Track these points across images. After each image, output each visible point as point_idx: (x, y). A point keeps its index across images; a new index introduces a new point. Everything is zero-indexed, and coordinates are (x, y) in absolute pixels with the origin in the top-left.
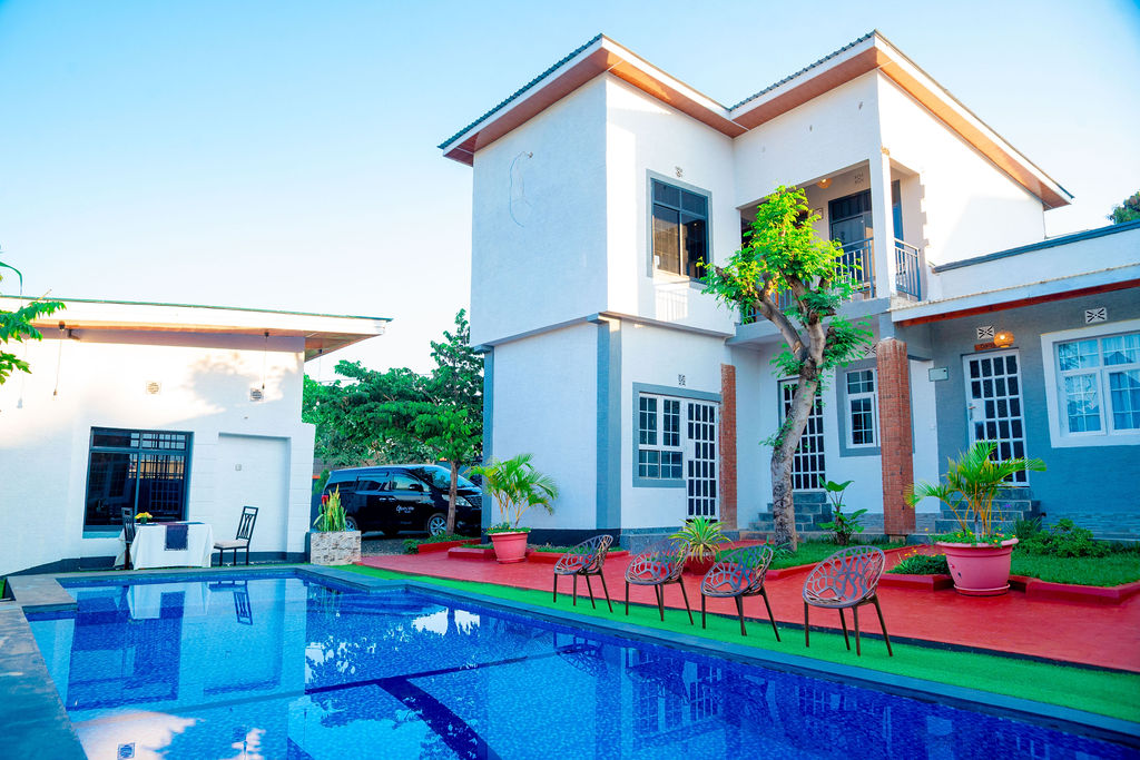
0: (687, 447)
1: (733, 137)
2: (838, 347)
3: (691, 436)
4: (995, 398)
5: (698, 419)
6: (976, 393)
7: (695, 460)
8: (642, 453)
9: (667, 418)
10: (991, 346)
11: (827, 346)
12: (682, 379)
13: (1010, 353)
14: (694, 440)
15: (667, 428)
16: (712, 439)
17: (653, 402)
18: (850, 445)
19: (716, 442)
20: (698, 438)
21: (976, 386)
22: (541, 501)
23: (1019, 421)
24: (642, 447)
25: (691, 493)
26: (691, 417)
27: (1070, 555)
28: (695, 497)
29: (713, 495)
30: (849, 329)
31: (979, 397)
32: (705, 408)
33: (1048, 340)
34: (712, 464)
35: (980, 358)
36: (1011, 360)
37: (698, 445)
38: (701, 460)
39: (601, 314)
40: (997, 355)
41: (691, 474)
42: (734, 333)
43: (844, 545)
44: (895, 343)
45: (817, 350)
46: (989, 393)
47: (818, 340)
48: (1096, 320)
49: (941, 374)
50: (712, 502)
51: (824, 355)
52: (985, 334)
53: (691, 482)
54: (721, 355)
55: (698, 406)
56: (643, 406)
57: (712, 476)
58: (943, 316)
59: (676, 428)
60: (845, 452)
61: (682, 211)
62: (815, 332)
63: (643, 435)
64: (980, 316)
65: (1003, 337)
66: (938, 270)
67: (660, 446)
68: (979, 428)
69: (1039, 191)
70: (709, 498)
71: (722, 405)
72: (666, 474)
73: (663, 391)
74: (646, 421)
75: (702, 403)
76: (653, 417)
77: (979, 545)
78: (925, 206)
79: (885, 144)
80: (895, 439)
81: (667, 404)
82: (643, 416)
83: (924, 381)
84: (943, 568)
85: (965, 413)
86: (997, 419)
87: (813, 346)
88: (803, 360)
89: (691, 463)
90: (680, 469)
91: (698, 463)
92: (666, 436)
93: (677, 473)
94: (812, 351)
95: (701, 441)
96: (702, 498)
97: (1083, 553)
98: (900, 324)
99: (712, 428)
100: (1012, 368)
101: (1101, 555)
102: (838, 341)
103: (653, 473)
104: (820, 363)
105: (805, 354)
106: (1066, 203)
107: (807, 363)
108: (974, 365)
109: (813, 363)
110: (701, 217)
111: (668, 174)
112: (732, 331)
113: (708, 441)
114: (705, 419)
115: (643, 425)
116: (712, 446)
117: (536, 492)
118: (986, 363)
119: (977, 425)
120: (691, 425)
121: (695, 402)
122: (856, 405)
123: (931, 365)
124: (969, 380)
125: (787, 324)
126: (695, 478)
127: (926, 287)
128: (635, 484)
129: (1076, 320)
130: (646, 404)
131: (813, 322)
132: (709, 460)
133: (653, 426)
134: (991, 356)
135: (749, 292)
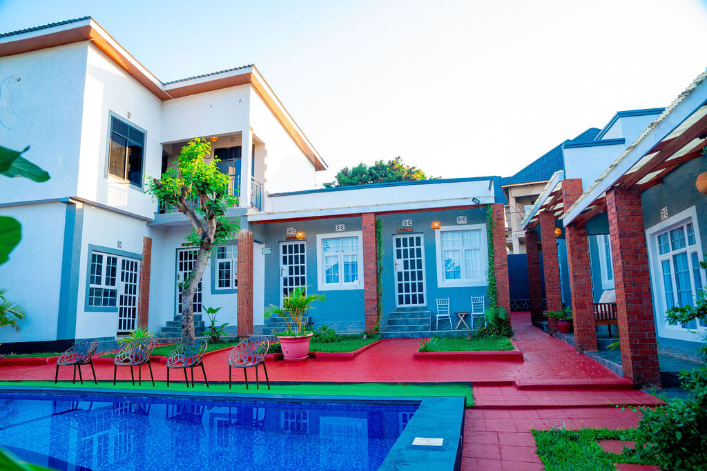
0: (120, 287)
1: (163, 100)
2: (223, 233)
3: (122, 280)
4: (294, 265)
5: (128, 269)
6: (285, 262)
7: (124, 295)
8: (91, 289)
9: (108, 268)
10: (294, 238)
11: (216, 231)
12: (120, 244)
13: (302, 243)
14: (124, 283)
15: (108, 274)
16: (135, 282)
17: (100, 258)
18: (217, 288)
19: (137, 284)
20: (127, 281)
21: (285, 258)
22: (11, 323)
23: (304, 277)
24: (92, 286)
25: (121, 316)
26: (123, 268)
27: (327, 341)
28: (123, 318)
29: (134, 317)
30: (228, 224)
31: (286, 264)
32: (132, 263)
33: (319, 237)
34: (134, 298)
35: (288, 244)
36: (302, 246)
37: (126, 285)
38: (128, 295)
39: (71, 198)
40: (296, 243)
41: (121, 304)
42: (154, 218)
43: (215, 343)
44: (248, 233)
45: (211, 233)
46: (291, 263)
47: (212, 228)
48: (340, 230)
49: (268, 251)
50: (133, 321)
51: (215, 237)
52: (291, 232)
53: (121, 309)
54: (143, 231)
55: (128, 262)
56: (93, 260)
57: (134, 305)
58: (273, 221)
59: (114, 275)
60: (214, 292)
61: (129, 140)
62: (211, 223)
63: (92, 278)
64: (289, 223)
65: (300, 234)
66: (271, 196)
67: (103, 286)
68: (285, 280)
69: (313, 160)
70: (131, 319)
71: (143, 262)
72: (105, 303)
73: (107, 251)
74: (95, 269)
75: (130, 260)
76: (100, 267)
77: (297, 337)
78: (267, 160)
79: (251, 125)
80: (245, 285)
81: (109, 258)
82: (93, 266)
83: (260, 254)
84: (279, 350)
85: (279, 272)
86: (294, 276)
87: (209, 231)
88: (203, 239)
89: (121, 297)
90: (115, 300)
91: (126, 297)
92: (107, 280)
93: (113, 303)
94: (209, 234)
95: (129, 283)
96: (127, 318)
97: (332, 340)
98: (251, 223)
99: (135, 275)
100: (303, 251)
101: (339, 341)
102: (222, 229)
103: (97, 302)
104: (212, 241)
105: (205, 235)
106: (325, 169)
107: (206, 241)
108: (285, 247)
109: (209, 240)
110: (140, 145)
111: (122, 115)
112: (152, 217)
113: (133, 284)
114: (132, 270)
115: (93, 272)
116: (135, 286)
117: (8, 316)
118: (290, 247)
119: (284, 278)
120: (123, 273)
121: (126, 259)
122: (221, 266)
123: (263, 246)
124: (282, 255)
125: (195, 217)
126: (123, 306)
127: (264, 204)
128: (86, 310)
129: (332, 229)
130: (96, 259)
131: (211, 218)
132: (132, 295)
133: (100, 273)
134: (293, 243)
135: (174, 196)
